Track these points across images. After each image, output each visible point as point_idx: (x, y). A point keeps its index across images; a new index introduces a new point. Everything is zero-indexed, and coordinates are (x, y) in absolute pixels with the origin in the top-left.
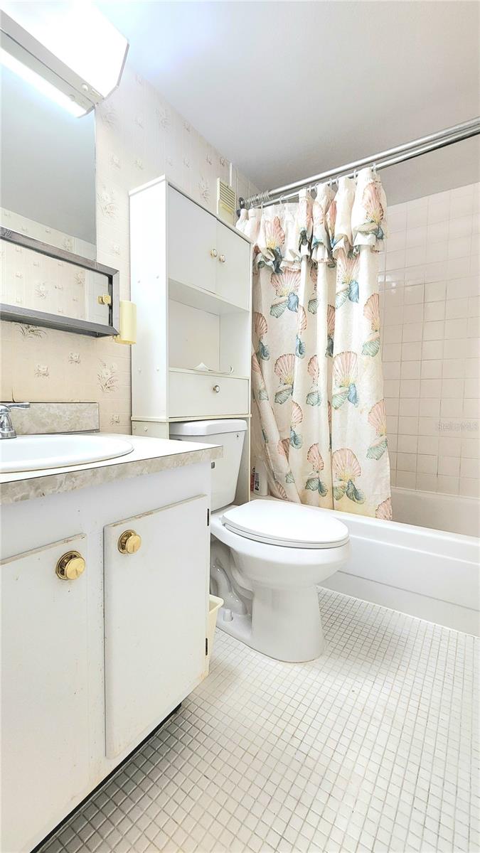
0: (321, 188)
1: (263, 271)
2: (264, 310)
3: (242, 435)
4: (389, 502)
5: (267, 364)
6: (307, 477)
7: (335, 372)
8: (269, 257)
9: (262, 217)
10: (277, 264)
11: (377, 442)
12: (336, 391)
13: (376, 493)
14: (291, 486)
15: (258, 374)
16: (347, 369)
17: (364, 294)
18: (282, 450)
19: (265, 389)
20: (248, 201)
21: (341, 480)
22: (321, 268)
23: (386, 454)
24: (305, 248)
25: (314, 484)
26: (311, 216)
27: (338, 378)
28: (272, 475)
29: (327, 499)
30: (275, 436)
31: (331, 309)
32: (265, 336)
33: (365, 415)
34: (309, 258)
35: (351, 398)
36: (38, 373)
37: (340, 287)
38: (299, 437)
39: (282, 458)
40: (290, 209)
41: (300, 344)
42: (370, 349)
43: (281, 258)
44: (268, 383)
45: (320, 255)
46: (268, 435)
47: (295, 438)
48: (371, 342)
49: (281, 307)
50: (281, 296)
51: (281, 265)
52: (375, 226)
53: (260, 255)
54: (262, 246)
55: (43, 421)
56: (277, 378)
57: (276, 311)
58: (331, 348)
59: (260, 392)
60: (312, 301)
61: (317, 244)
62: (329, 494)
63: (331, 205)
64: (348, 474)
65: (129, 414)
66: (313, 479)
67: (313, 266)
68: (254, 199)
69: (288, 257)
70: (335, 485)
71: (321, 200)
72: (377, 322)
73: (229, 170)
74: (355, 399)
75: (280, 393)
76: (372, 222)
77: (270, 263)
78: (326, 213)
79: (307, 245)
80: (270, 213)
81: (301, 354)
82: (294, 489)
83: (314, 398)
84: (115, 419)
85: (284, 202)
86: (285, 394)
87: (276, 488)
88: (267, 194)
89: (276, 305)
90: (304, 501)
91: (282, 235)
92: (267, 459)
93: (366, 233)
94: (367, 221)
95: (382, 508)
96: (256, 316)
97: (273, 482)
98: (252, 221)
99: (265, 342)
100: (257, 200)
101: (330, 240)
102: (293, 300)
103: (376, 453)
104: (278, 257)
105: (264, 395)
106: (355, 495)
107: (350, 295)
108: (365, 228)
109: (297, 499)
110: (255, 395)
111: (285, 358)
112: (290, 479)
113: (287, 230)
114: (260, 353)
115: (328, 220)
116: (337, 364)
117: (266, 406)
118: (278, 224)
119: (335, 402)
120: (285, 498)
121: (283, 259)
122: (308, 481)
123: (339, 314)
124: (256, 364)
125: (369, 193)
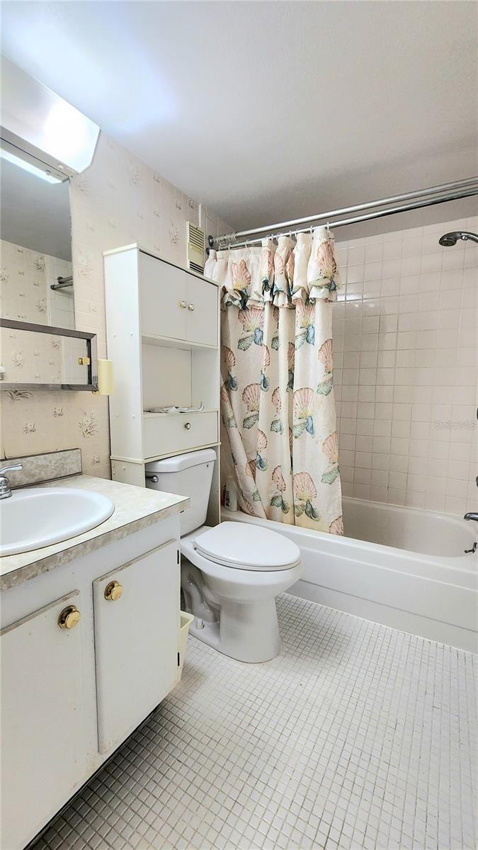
0: (281, 238)
1: (230, 309)
2: (233, 345)
3: (212, 465)
4: (341, 520)
5: (235, 395)
6: (271, 496)
7: (295, 406)
8: (235, 297)
9: (230, 258)
10: (244, 302)
11: (330, 469)
12: (296, 422)
13: (330, 512)
14: (258, 504)
15: (228, 404)
16: (305, 403)
17: (319, 340)
18: (249, 472)
19: (233, 417)
20: (217, 240)
21: (301, 500)
22: (282, 313)
23: (338, 479)
24: (267, 294)
25: (278, 502)
26: (272, 264)
27: (297, 411)
28: (240, 493)
29: (289, 516)
30: (243, 460)
31: (292, 346)
32: (233, 368)
33: (320, 444)
34: (271, 304)
35: (309, 428)
36: (26, 430)
37: (299, 331)
38: (264, 461)
39: (249, 479)
40: (255, 253)
41: (265, 379)
42: (324, 389)
43: (248, 297)
44: (236, 411)
45: (281, 301)
46: (236, 458)
47: (261, 461)
48: (325, 383)
49: (248, 341)
50: (248, 331)
51: (247, 304)
52: (328, 281)
53: (227, 295)
54: (229, 288)
55: (32, 472)
56: (245, 406)
57: (243, 345)
58: (291, 383)
59: (229, 420)
60: (275, 339)
61: (278, 292)
62: (291, 511)
63: (290, 256)
64: (306, 495)
65: (108, 453)
66: (277, 497)
67: (275, 309)
68: (222, 238)
69: (254, 297)
70: (296, 503)
71: (281, 251)
72: (331, 366)
73: (198, 211)
74: (311, 430)
75: (248, 418)
76: (325, 277)
77: (237, 303)
78: (286, 262)
79: (269, 291)
80: (236, 256)
81: (265, 387)
82: (260, 506)
83: (277, 426)
84: (97, 460)
85: (249, 246)
86: (252, 420)
87: (244, 504)
88: (233, 236)
89: (244, 339)
90: (269, 517)
91: (248, 276)
92: (236, 479)
93: (320, 287)
94: (320, 277)
95: (334, 525)
96: (225, 350)
97: (241, 497)
98: (220, 262)
99: (233, 374)
100: (225, 240)
101: (289, 288)
102: (259, 334)
103: (330, 478)
104: (244, 297)
105: (232, 423)
106: (312, 514)
107: (307, 338)
108: (319, 283)
109: (263, 514)
110: (225, 422)
111: (252, 387)
112: (257, 498)
113: (253, 271)
114: (228, 384)
115: (287, 270)
116: (297, 399)
117: (235, 433)
118: (245, 266)
119: (295, 432)
120: (252, 514)
121: (250, 298)
122: (273, 499)
123: (297, 354)
124: (226, 395)
125: (322, 252)
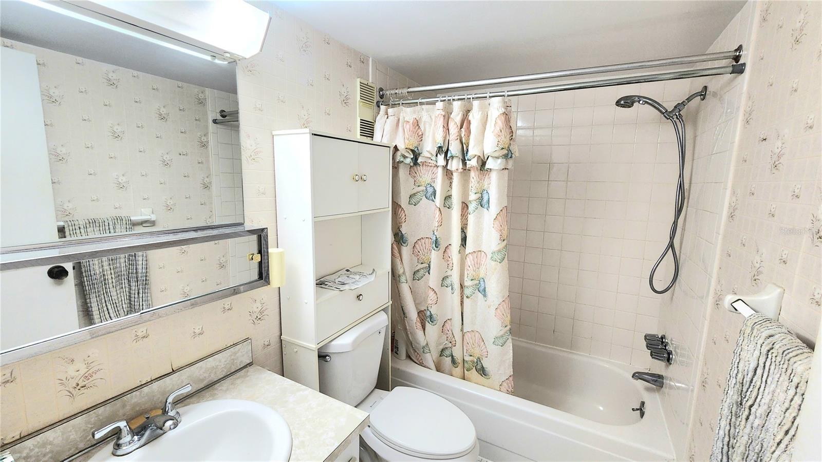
0: (457, 105)
1: (401, 166)
2: (403, 201)
4: (511, 379)
5: (406, 251)
6: (441, 347)
7: (467, 267)
8: (407, 154)
9: (401, 114)
10: (415, 159)
11: (502, 333)
12: (467, 283)
13: (500, 372)
14: (428, 356)
15: (398, 261)
16: (478, 265)
17: (494, 208)
18: (419, 325)
19: (404, 273)
20: (388, 92)
21: (471, 356)
22: (456, 177)
23: (510, 340)
24: (441, 158)
25: (447, 352)
26: (447, 128)
27: (469, 272)
28: (410, 344)
29: (458, 371)
30: (413, 314)
31: (465, 206)
32: (403, 225)
33: (493, 309)
34: (445, 167)
35: (481, 289)
36: (195, 335)
37: (473, 197)
38: (434, 316)
39: (420, 333)
40: (427, 111)
41: (437, 239)
42: (499, 257)
43: (419, 154)
44: (406, 267)
45: (455, 165)
46: (406, 311)
47: (431, 316)
48: (499, 251)
49: (418, 196)
50: (419, 186)
51: (419, 161)
52: (505, 152)
53: (399, 154)
54: (401, 147)
55: (201, 378)
56: (415, 259)
57: (413, 200)
58: (464, 240)
59: (399, 276)
60: (448, 197)
61: (452, 157)
62: (460, 366)
63: (465, 122)
64: (477, 353)
65: (278, 334)
66: (447, 348)
67: (448, 173)
68: (393, 92)
69: (425, 154)
70: (466, 359)
71: (456, 117)
72: (505, 233)
73: (368, 64)
74: (484, 292)
75: (418, 271)
76: (502, 149)
77: (408, 161)
78: (461, 127)
79: (443, 155)
80: (407, 114)
81: (437, 247)
82: (430, 359)
83: (448, 282)
84: (266, 343)
85: (421, 104)
86: (422, 272)
87: (414, 356)
88: (405, 91)
89: (414, 194)
90: (439, 369)
91: (420, 133)
92: (405, 329)
93: (497, 158)
94: (497, 149)
95: (505, 384)
96: (396, 206)
97: (411, 347)
98: (392, 120)
99: (404, 230)
100: (396, 93)
101: (464, 153)
102: (430, 190)
103: (501, 341)
104: (416, 155)
105: (403, 279)
106: (482, 371)
107: (482, 202)
108: (496, 154)
109: (432, 366)
110: (395, 276)
111: (423, 241)
112: (426, 351)
113: (425, 130)
114: (399, 238)
115: (463, 135)
116: (469, 261)
117: (405, 289)
118: (417, 124)
119: (467, 292)
120: (421, 364)
121: (421, 155)
122: (443, 350)
123: (471, 219)
124: (396, 251)
125: (500, 123)
